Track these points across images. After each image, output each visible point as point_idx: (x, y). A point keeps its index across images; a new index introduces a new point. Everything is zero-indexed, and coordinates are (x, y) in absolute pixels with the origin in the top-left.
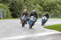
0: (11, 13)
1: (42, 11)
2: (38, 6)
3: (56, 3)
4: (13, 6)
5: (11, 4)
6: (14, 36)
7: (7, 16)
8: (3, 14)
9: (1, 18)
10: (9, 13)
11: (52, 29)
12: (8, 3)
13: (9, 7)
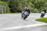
0: (10, 9)
1: (33, 7)
2: (31, 3)
3: (44, 2)
4: (11, 3)
5: (10, 2)
6: (12, 27)
7: (6, 11)
8: (4, 9)
9: (2, 13)
10: (8, 9)
11: (42, 22)
12: (7, 1)
13: (8, 5)
